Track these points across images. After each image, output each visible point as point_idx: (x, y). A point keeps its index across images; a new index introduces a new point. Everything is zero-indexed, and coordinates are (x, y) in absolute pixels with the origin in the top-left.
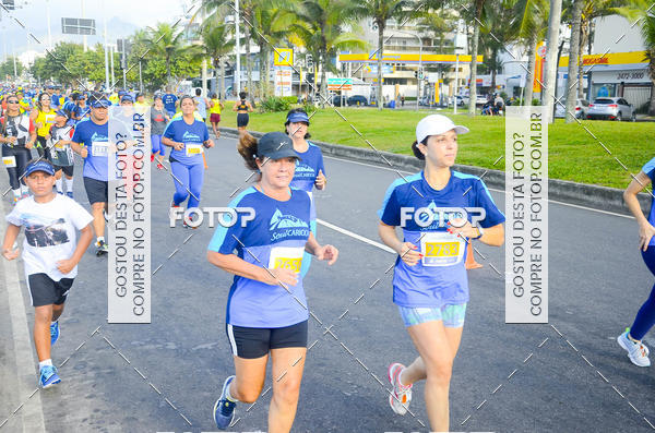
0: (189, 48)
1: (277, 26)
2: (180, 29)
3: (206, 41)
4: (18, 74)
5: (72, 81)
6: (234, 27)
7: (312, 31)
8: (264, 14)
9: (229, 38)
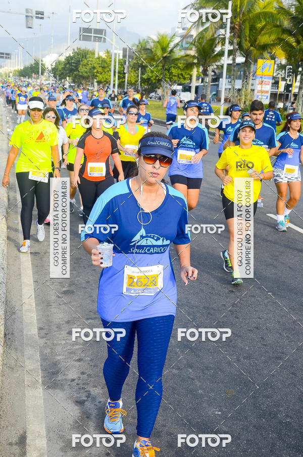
0: (182, 57)
1: (264, 39)
2: (177, 40)
3: (198, 51)
4: (42, 74)
5: (83, 82)
6: (224, 39)
7: (294, 44)
8: (252, 28)
9: (218, 49)
